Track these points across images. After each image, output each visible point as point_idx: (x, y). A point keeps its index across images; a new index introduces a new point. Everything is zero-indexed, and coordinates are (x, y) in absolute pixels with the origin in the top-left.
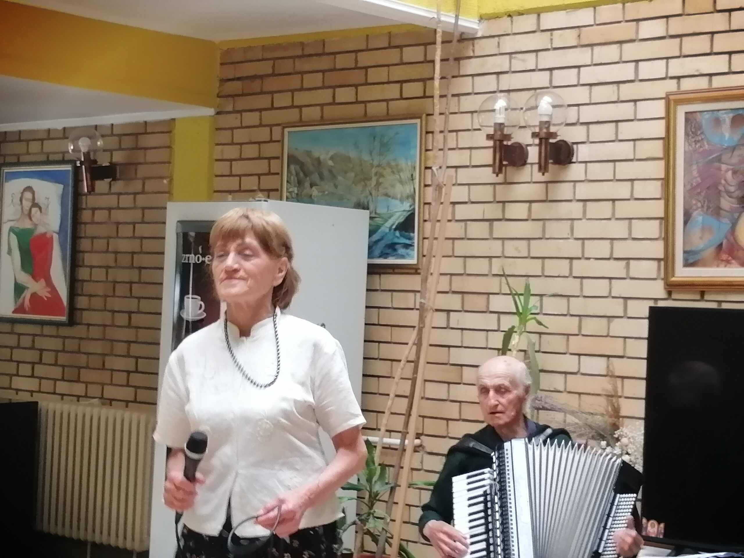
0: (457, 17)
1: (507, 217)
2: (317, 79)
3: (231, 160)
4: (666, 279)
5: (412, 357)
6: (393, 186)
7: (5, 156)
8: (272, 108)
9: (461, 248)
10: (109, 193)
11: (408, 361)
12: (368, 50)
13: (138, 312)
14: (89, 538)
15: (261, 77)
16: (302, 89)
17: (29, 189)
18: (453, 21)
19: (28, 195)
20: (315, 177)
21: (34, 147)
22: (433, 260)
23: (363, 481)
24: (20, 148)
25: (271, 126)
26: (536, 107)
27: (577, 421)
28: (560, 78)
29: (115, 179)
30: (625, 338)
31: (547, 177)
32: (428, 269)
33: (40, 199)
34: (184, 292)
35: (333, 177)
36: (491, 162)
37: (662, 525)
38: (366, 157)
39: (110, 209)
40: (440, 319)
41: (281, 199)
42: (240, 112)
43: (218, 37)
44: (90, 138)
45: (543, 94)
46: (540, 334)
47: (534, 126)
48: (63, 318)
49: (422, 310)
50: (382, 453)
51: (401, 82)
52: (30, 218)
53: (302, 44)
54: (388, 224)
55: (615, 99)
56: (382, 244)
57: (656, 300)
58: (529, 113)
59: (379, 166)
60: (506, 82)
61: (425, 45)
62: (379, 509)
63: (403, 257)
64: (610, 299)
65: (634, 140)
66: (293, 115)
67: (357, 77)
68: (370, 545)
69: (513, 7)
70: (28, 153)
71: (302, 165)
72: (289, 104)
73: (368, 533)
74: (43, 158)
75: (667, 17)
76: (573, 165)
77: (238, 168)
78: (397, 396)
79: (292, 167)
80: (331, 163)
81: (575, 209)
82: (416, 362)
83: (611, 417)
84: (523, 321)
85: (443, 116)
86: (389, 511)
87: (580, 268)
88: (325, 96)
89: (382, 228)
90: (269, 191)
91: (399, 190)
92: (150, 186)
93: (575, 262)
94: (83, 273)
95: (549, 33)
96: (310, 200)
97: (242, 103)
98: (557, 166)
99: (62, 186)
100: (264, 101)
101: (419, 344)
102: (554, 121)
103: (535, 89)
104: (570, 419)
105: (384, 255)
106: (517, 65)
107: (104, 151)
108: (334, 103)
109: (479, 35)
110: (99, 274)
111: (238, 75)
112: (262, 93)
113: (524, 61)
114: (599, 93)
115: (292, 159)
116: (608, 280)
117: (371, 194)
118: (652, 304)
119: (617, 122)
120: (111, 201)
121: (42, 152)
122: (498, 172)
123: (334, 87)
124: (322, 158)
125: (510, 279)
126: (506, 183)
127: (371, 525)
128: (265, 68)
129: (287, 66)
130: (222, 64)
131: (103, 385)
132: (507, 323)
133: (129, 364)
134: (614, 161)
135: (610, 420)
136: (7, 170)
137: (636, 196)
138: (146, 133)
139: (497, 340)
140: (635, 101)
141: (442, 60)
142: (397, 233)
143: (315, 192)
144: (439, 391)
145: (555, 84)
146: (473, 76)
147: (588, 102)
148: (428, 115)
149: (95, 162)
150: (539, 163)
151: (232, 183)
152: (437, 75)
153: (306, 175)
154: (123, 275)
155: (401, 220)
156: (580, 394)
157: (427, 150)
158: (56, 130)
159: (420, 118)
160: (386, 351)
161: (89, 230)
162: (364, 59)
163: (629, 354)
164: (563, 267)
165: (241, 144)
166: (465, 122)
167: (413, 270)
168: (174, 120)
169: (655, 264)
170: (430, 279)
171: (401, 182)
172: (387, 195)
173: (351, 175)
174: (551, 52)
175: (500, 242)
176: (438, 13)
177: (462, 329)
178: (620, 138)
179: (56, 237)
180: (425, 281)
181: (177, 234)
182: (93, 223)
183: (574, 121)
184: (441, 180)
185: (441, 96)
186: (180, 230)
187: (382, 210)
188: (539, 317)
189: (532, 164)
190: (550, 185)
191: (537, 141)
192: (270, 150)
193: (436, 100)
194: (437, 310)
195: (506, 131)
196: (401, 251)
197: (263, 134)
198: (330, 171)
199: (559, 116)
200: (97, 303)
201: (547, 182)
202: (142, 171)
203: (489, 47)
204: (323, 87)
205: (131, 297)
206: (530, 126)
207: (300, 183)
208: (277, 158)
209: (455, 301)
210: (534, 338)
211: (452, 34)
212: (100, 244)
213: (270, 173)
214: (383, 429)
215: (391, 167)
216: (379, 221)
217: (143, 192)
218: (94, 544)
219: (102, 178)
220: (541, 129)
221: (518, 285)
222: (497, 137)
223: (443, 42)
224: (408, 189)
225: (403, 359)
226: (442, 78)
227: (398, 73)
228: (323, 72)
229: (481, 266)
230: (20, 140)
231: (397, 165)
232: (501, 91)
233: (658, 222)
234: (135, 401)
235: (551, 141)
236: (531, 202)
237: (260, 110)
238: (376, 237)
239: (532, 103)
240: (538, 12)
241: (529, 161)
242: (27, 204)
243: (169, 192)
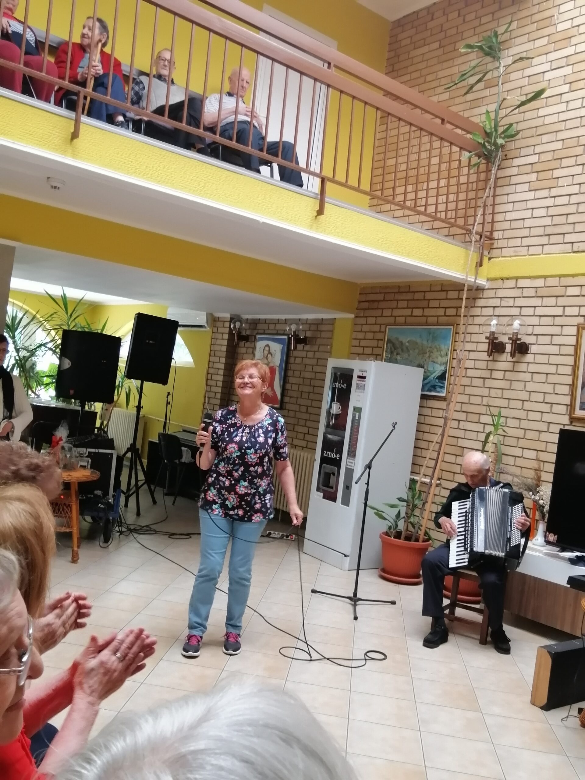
0: (476, 279)
1: (493, 377)
2: (404, 304)
3: (360, 339)
4: (570, 415)
5: (439, 441)
6: (437, 358)
7: (258, 330)
8: (382, 316)
9: (468, 390)
10: (303, 350)
11: (437, 443)
12: (430, 291)
13: (311, 406)
14: (281, 508)
15: (378, 301)
16: (397, 308)
17: (268, 346)
18: (473, 280)
19: (267, 348)
20: (400, 350)
21: (272, 327)
22: (454, 395)
23: (410, 498)
24: (265, 327)
25: (380, 325)
26: (512, 325)
27: (519, 481)
28: (525, 311)
29: (306, 344)
30: (547, 442)
31: (514, 360)
32: (451, 399)
33: (272, 351)
34: (332, 400)
35: (408, 351)
36: (486, 350)
37: (556, 536)
38: (425, 343)
39: (303, 358)
40: (455, 424)
41: (382, 361)
42: (367, 317)
43: (359, 281)
44: (297, 324)
45: (516, 319)
46: (504, 436)
47: (510, 334)
48: (278, 406)
49: (446, 419)
50: (420, 486)
51: (446, 308)
52: (267, 359)
53: (399, 286)
54: (433, 376)
55: (552, 324)
56: (429, 385)
57: (564, 425)
58: (508, 328)
59: (431, 347)
60: (498, 311)
61: (459, 291)
62: (417, 512)
63: (439, 392)
64: (541, 422)
65: (560, 345)
66: (392, 320)
67: (425, 304)
68: (411, 528)
69: (505, 274)
70: (268, 329)
71: (394, 344)
72: (390, 315)
73: (411, 522)
74: (275, 332)
75: (581, 286)
76: (528, 355)
77: (363, 343)
78: (430, 459)
79: (389, 345)
80: (407, 344)
81: (528, 376)
82: (441, 444)
83: (536, 481)
84: (496, 429)
85: (465, 326)
86: (421, 514)
87: (527, 405)
88: (408, 312)
89: (430, 378)
90: (377, 355)
91: (440, 360)
92: (322, 348)
93: (525, 402)
94: (288, 386)
95: (521, 289)
96: (396, 362)
97: (368, 313)
98: (520, 355)
99: (282, 346)
100: (378, 313)
101: (443, 435)
102: (520, 332)
103: (512, 316)
104: (516, 480)
105: (430, 391)
106: (504, 303)
107: (303, 331)
108: (412, 316)
109: (486, 287)
110: (295, 387)
111: (367, 300)
112: (377, 309)
113: (508, 302)
114: (544, 321)
115: (389, 341)
116: (540, 413)
117: (426, 360)
118: (562, 427)
119: (552, 335)
120: (304, 354)
121: (275, 329)
122: (489, 355)
123: (413, 308)
124: (404, 341)
125: (490, 408)
126: (494, 360)
127: (412, 519)
128: (380, 297)
129: (391, 297)
130: (360, 294)
131: (293, 438)
132: (489, 429)
133: (305, 430)
134: (549, 354)
135: (535, 482)
136: (258, 336)
137: (559, 372)
138: (322, 324)
139: (482, 437)
140: (562, 326)
141: (466, 299)
142: (437, 381)
143: (399, 357)
144: (452, 459)
145: (522, 314)
146: (481, 307)
147: (538, 324)
148: (457, 325)
149: (298, 335)
150: (511, 352)
151: (360, 350)
152: (463, 306)
153: (395, 349)
154: (306, 389)
155: (439, 374)
156: (522, 467)
157: (455, 342)
158: (282, 320)
159: (453, 326)
160: (427, 436)
161: (292, 367)
162: (429, 296)
163: (548, 450)
164: (519, 404)
165: (365, 332)
166: (476, 329)
167: (443, 399)
168: (335, 318)
169: (565, 407)
170: (451, 404)
171: (441, 356)
172: (434, 362)
173: (417, 351)
174: (522, 299)
175: (488, 389)
176: (466, 277)
177: (465, 430)
178: (553, 343)
179: (277, 368)
180: (448, 405)
181: (332, 373)
182: (294, 363)
183: (530, 333)
184: (460, 357)
185: (464, 316)
186: (333, 372)
187: (430, 369)
188: (504, 428)
189: (507, 352)
190: (516, 364)
191: (511, 342)
192: (379, 336)
193: (462, 318)
194: (453, 419)
195: (496, 336)
196: (438, 389)
197: (376, 328)
198: (407, 348)
199: (523, 330)
200: (293, 400)
201: (514, 362)
202: (319, 341)
203: (491, 293)
204: (407, 308)
205: (309, 399)
206: (508, 334)
207: (392, 353)
208: (382, 340)
209: (462, 416)
210: (501, 438)
211: (473, 286)
212: (297, 374)
213: (378, 347)
214: (422, 474)
215: (437, 348)
216: (428, 374)
217: (318, 351)
218: (283, 511)
219: (300, 343)
220: (513, 336)
221: (495, 411)
222: (491, 338)
223: (468, 290)
224: (444, 360)
225: (435, 441)
226: (466, 307)
227: (444, 303)
228: (408, 300)
229: (478, 400)
230: (265, 323)
231: (440, 348)
232: (495, 316)
233: (568, 386)
234: (306, 447)
235: (518, 342)
236: (505, 371)
237: (376, 317)
238: (426, 381)
239: (510, 323)
240: (517, 279)
241: (506, 351)
242: (266, 352)
243: (330, 352)
